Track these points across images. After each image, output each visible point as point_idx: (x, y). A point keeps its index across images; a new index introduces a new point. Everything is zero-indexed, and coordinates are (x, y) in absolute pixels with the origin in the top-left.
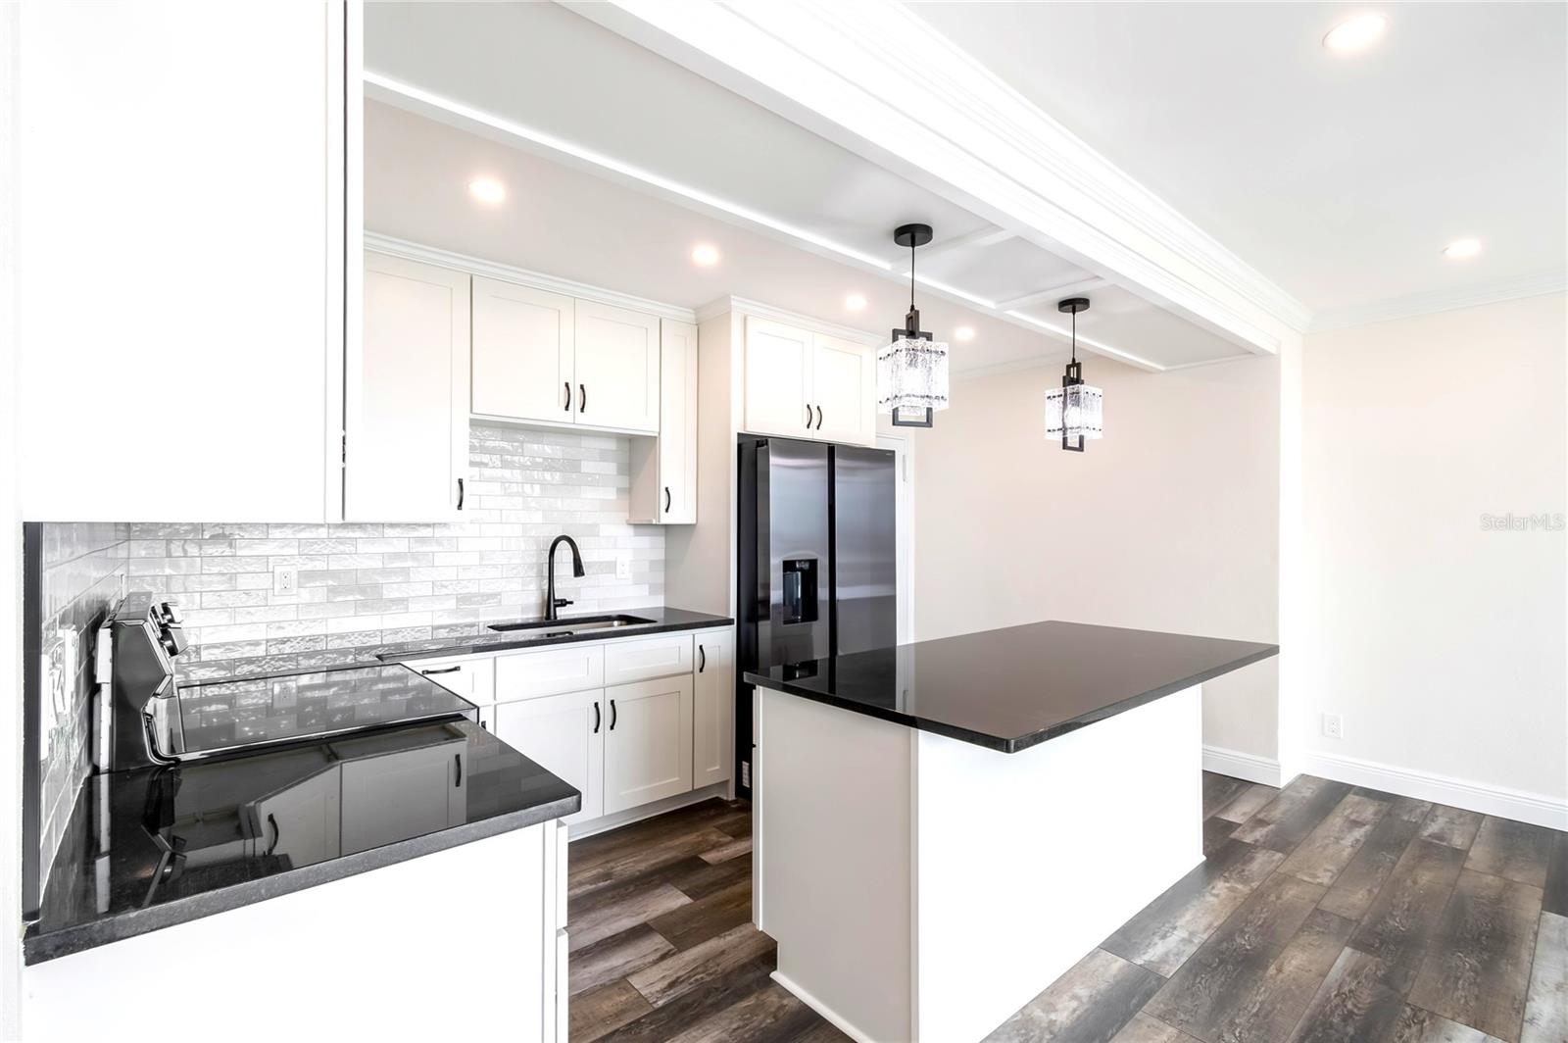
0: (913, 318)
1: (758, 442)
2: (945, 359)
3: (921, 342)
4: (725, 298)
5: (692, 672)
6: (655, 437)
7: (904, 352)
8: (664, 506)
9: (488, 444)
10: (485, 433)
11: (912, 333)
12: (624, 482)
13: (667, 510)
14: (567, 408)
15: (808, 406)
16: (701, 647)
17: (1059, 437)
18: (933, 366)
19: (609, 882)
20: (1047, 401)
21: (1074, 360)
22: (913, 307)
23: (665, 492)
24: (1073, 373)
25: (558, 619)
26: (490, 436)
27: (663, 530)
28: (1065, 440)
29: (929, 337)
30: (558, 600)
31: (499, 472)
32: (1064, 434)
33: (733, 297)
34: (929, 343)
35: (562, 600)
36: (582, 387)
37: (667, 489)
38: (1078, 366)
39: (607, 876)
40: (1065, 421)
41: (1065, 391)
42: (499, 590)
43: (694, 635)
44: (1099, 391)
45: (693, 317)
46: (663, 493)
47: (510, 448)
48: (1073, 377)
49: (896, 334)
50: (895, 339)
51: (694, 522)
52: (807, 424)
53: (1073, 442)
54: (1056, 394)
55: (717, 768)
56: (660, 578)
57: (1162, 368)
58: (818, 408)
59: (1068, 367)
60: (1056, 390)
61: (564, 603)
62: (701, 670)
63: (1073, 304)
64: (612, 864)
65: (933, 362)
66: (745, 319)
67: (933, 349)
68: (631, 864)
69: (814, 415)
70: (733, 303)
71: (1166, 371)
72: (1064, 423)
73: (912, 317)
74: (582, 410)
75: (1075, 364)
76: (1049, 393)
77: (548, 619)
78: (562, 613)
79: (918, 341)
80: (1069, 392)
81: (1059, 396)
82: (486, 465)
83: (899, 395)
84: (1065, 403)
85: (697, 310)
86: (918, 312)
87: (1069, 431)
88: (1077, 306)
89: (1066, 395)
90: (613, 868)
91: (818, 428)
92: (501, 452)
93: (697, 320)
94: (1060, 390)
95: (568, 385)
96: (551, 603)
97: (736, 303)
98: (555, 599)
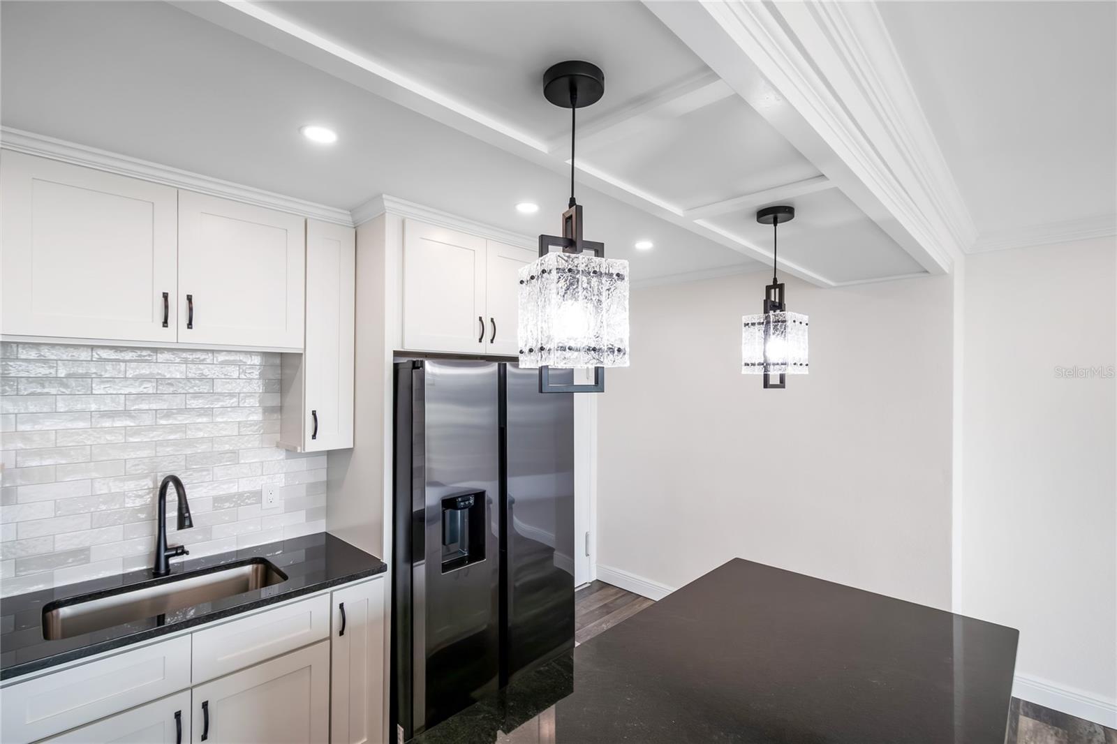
0: (573, 220)
1: (414, 363)
2: (624, 287)
3: (584, 258)
4: (378, 197)
5: (330, 638)
6: (302, 354)
7: (554, 275)
8: (309, 432)
11: (571, 243)
12: (274, 400)
13: (314, 437)
14: (165, 323)
15: (480, 319)
16: (341, 606)
17: (759, 372)
18: (603, 298)
20: (744, 329)
21: (775, 280)
22: (572, 202)
23: (312, 416)
24: (775, 296)
25: (173, 571)
28: (766, 377)
29: (599, 249)
30: (174, 550)
32: (766, 370)
33: (384, 196)
34: (598, 259)
35: (177, 548)
36: (189, 298)
37: (314, 413)
38: (781, 287)
40: (767, 354)
41: (767, 318)
42: (88, 544)
43: (330, 594)
44: (805, 318)
45: (350, 219)
46: (309, 418)
48: (774, 300)
49: (545, 243)
50: (543, 251)
51: (352, 447)
52: (479, 337)
53: (774, 380)
54: (756, 321)
55: (365, 740)
56: (321, 501)
57: (832, 284)
58: (492, 320)
59: (768, 289)
60: (756, 316)
61: (180, 551)
62: (341, 633)
63: (775, 214)
65: (605, 293)
66: (403, 222)
67: (603, 271)
69: (488, 328)
70: (386, 204)
71: (835, 287)
72: (765, 356)
73: (571, 217)
74: (190, 325)
75: (777, 286)
76: (745, 319)
77: (159, 572)
78: (177, 562)
79: (580, 256)
80: (772, 318)
81: (759, 324)
83: (547, 347)
84: (766, 332)
85: (353, 211)
86: (579, 209)
87: (772, 367)
88: (780, 215)
89: (768, 323)
91: (492, 341)
93: (354, 223)
94: (759, 316)
95: (165, 296)
96: (163, 554)
97: (389, 203)
98: (166, 549)
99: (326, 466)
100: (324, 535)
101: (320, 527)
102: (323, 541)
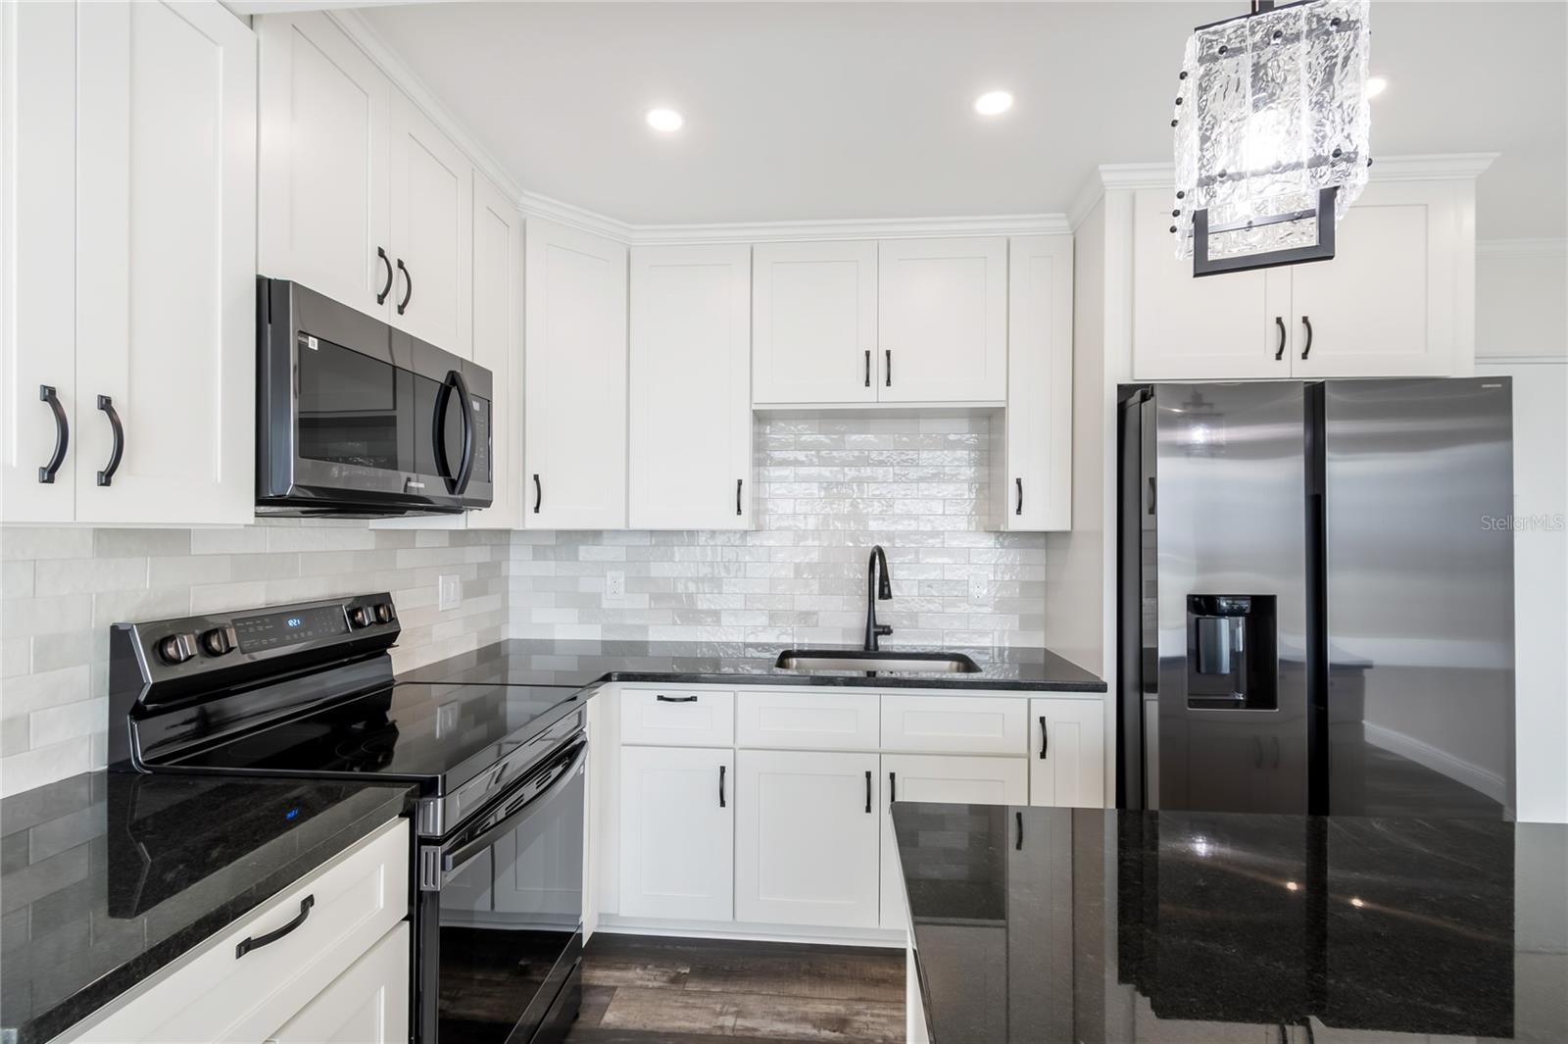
1: (1143, 395)
5: (1028, 757)
6: (1004, 408)
8: (1013, 506)
9: (803, 438)
10: (799, 427)
12: (982, 475)
13: (1018, 512)
14: (868, 383)
15: (1279, 320)
16: (1042, 720)
19: (837, 1034)
23: (1016, 486)
25: (880, 650)
26: (805, 430)
27: (1042, 541)
30: (880, 627)
31: (814, 470)
33: (1101, 167)
35: (884, 627)
36: (888, 353)
37: (1019, 482)
39: (841, 1023)
42: (816, 609)
43: (1029, 701)
45: (1067, 224)
46: (1013, 488)
47: (827, 441)
51: (1069, 529)
52: (1274, 351)
58: (1305, 320)
61: (887, 631)
62: (1043, 756)
64: (861, 1006)
68: (884, 1020)
69: (1295, 335)
70: (1105, 177)
74: (889, 382)
77: (870, 651)
78: (883, 642)
82: (802, 464)
85: (1069, 212)
90: (858, 1013)
91: (1305, 355)
92: (817, 447)
93: (1072, 228)
95: (868, 354)
96: (872, 630)
97: (1109, 175)
98: (875, 626)
99: (1044, 562)
100: (1043, 653)
101: (1037, 641)
102: (1041, 659)
